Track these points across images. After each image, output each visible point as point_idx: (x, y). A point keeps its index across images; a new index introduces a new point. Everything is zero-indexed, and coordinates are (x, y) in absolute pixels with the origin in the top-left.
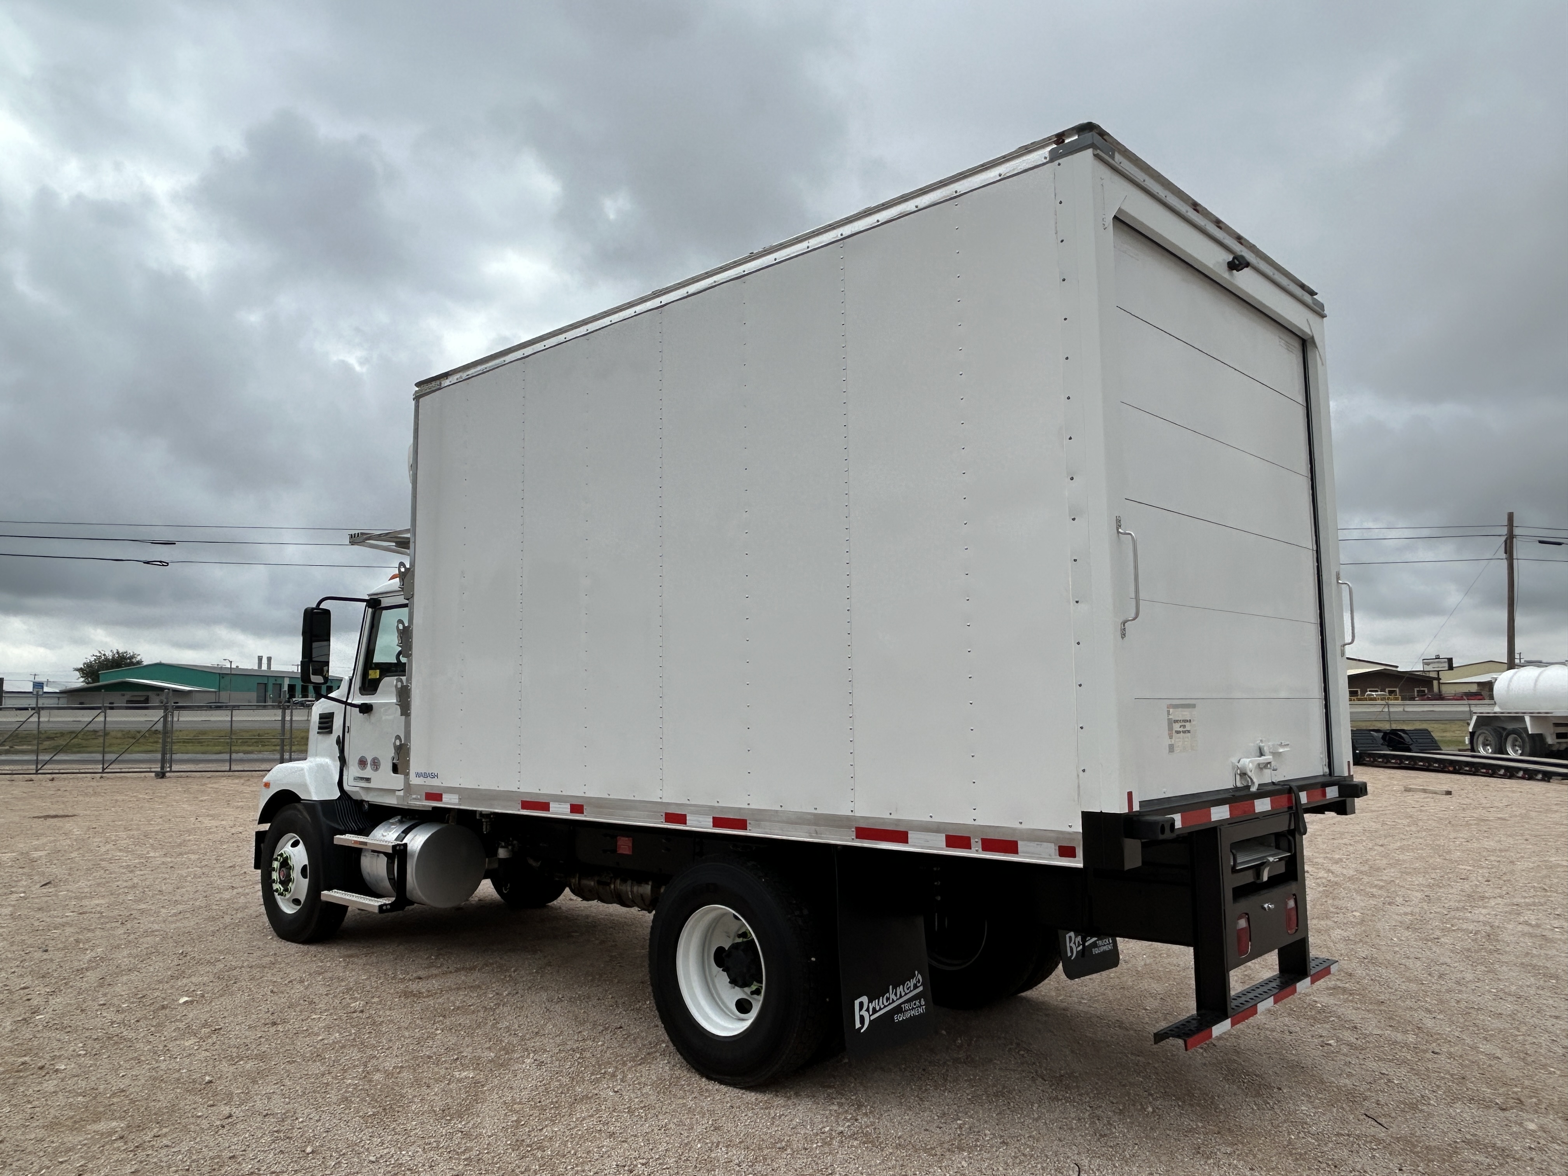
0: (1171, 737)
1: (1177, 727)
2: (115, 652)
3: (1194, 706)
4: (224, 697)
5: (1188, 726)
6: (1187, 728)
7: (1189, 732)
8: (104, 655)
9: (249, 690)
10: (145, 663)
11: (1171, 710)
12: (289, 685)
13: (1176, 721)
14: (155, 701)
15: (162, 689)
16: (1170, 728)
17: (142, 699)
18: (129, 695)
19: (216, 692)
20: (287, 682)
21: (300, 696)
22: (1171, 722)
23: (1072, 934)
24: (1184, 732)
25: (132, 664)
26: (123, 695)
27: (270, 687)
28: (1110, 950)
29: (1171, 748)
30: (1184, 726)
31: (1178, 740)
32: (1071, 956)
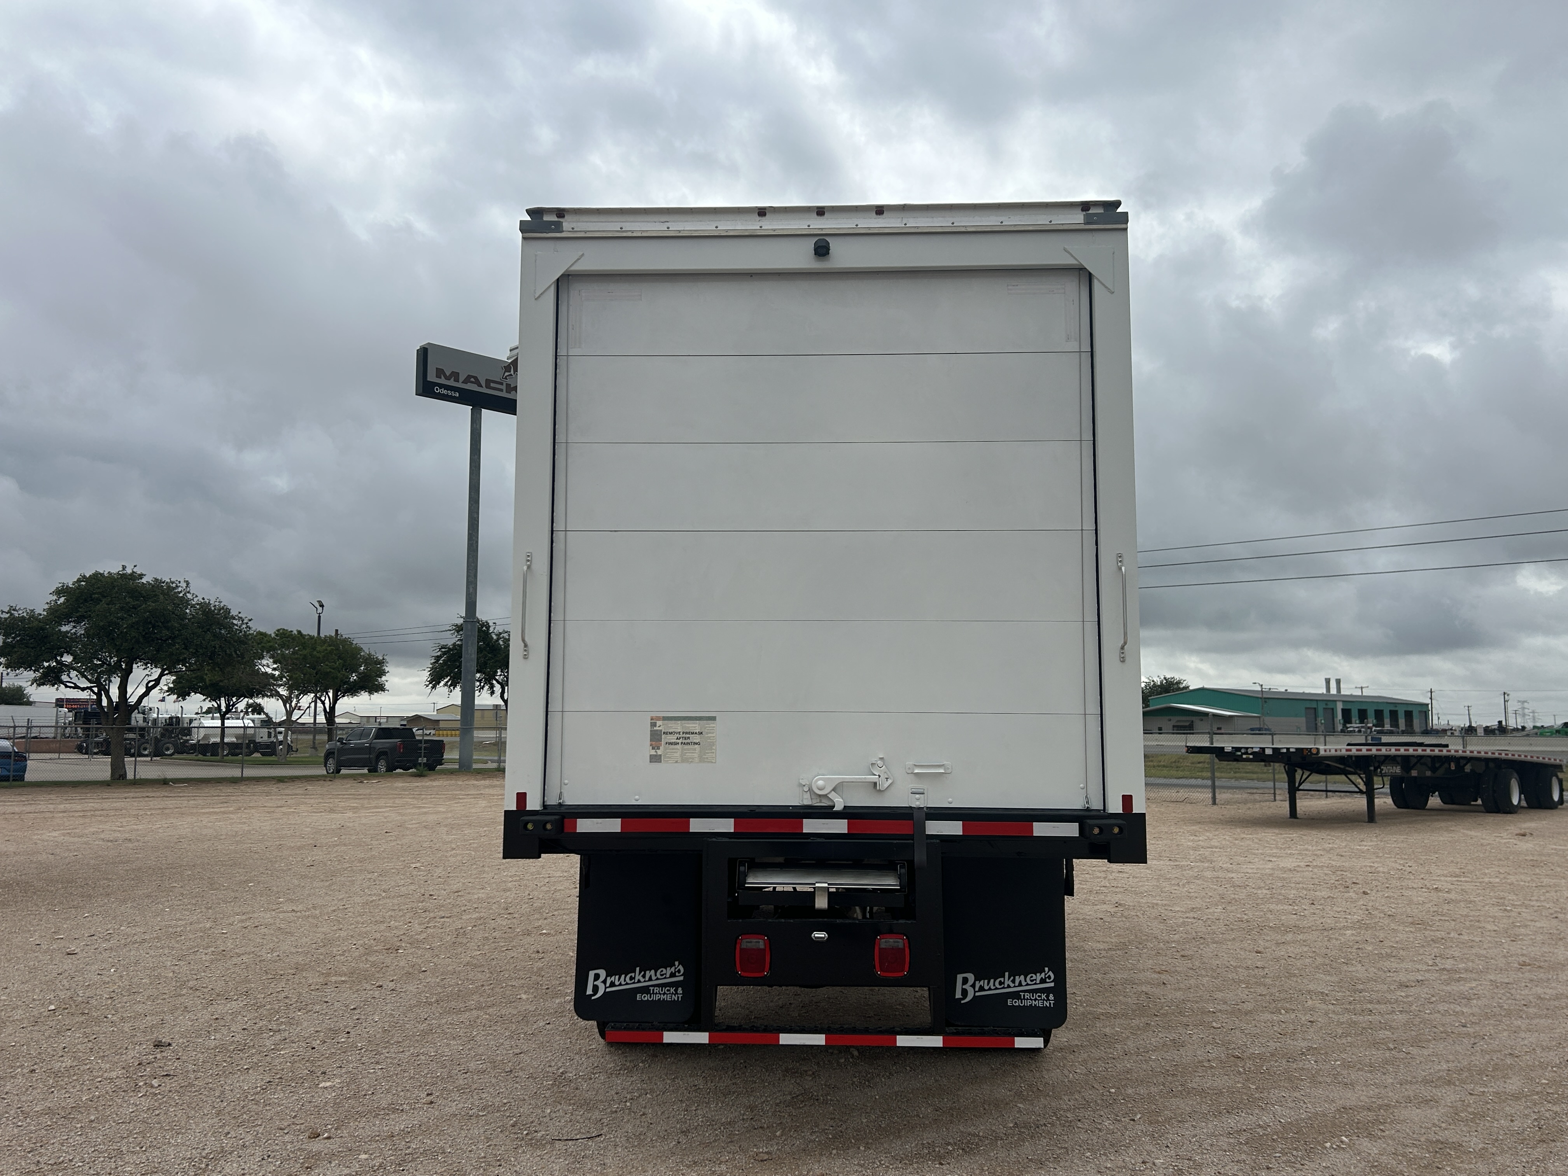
2: (1162, 678)
4: (1269, 721)
8: (1153, 681)
9: (1296, 716)
10: (1191, 688)
12: (1343, 710)
14: (1199, 724)
15: (1206, 714)
17: (1187, 724)
18: (1175, 720)
19: (1259, 717)
20: (1340, 707)
21: (1357, 722)
25: (1179, 689)
26: (1170, 720)
27: (1320, 712)
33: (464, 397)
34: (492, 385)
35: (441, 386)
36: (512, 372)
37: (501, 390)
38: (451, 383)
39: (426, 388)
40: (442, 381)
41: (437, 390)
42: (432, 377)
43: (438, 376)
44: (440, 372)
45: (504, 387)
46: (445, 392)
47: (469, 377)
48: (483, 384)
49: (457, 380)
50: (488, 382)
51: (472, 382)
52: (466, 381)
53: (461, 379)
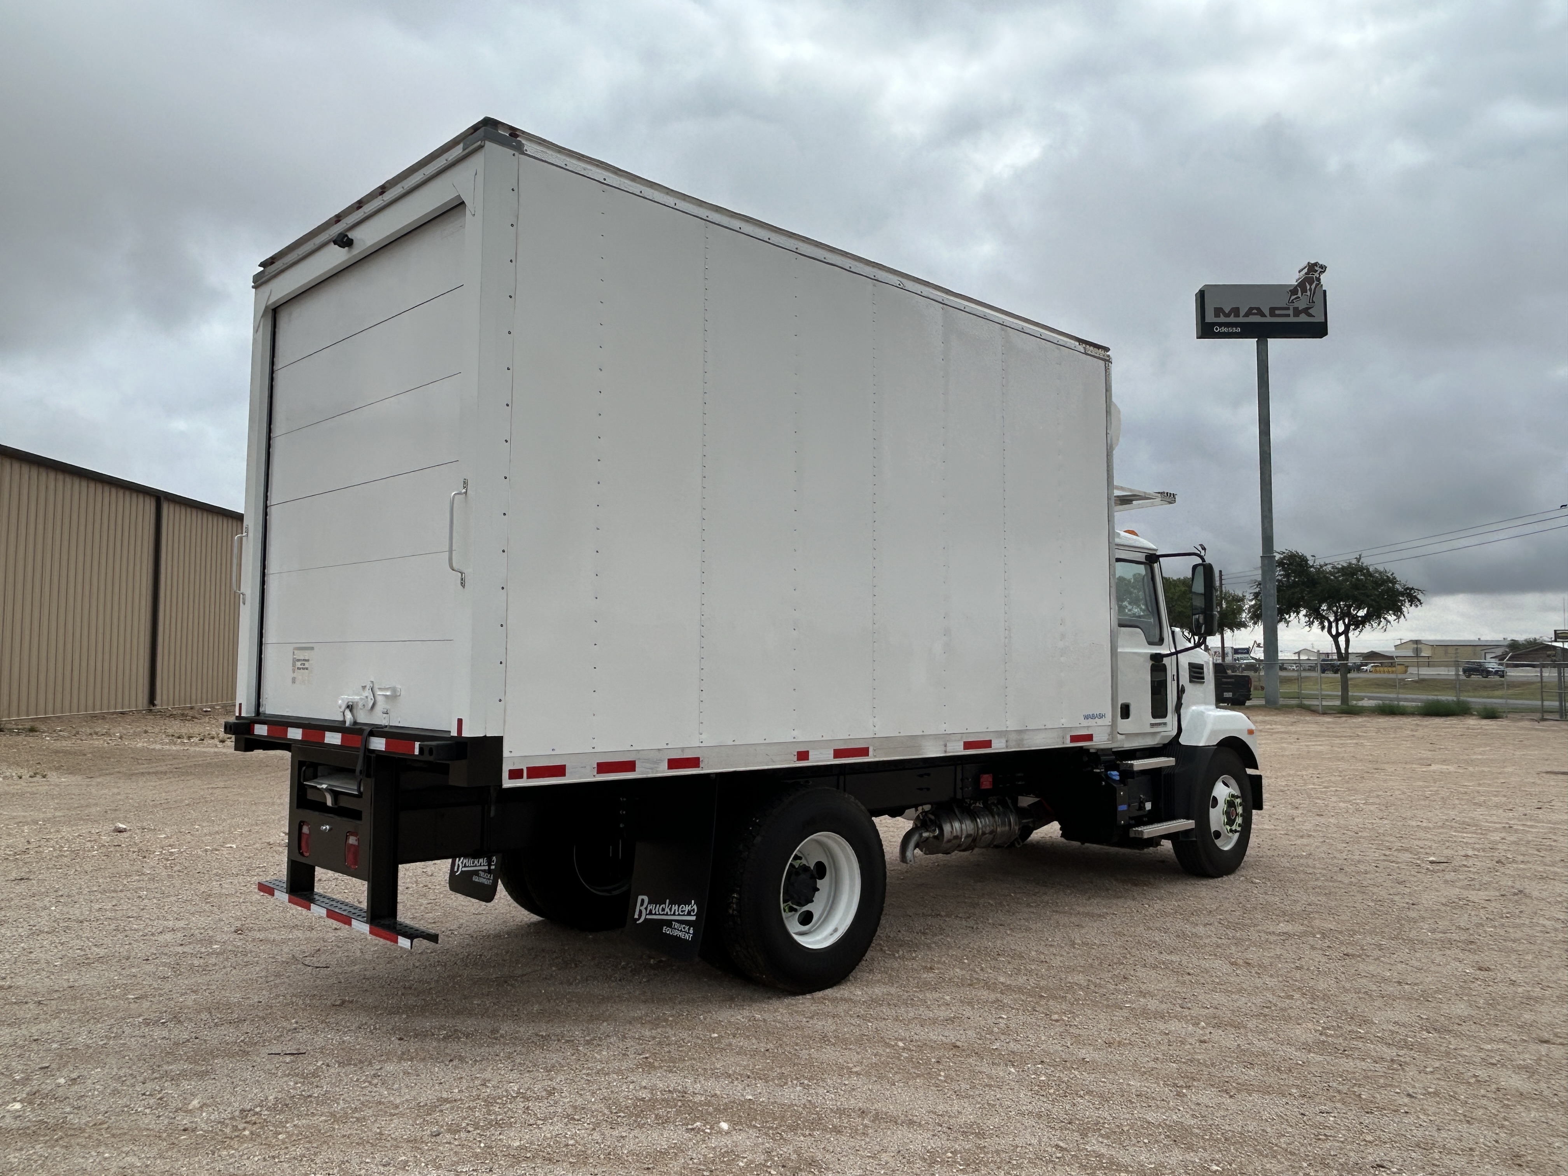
0: (294, 672)
1: (298, 664)
3: (312, 648)
5: (307, 665)
6: (306, 666)
7: (307, 669)
11: (296, 652)
13: (299, 660)
16: (294, 665)
22: (295, 661)
23: (646, 898)
24: (303, 669)
28: (685, 940)
29: (294, 680)
30: (304, 664)
31: (299, 675)
32: (638, 919)
33: (1246, 331)
34: (1277, 312)
35: (1221, 325)
36: (1300, 294)
37: (1288, 316)
38: (1232, 319)
39: (1206, 330)
40: (1222, 319)
41: (1217, 329)
42: (1210, 318)
43: (1217, 315)
44: (1218, 311)
45: (1291, 312)
46: (1224, 330)
47: (1251, 309)
48: (1267, 312)
49: (1237, 315)
50: (1272, 310)
51: (1255, 314)
52: (1247, 315)
53: (1242, 313)
